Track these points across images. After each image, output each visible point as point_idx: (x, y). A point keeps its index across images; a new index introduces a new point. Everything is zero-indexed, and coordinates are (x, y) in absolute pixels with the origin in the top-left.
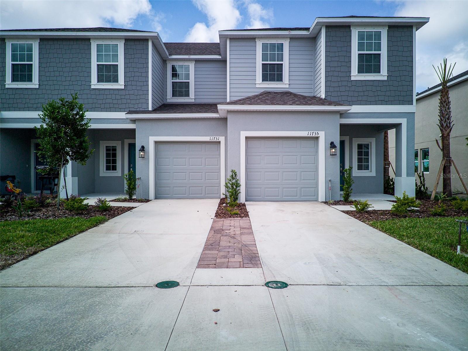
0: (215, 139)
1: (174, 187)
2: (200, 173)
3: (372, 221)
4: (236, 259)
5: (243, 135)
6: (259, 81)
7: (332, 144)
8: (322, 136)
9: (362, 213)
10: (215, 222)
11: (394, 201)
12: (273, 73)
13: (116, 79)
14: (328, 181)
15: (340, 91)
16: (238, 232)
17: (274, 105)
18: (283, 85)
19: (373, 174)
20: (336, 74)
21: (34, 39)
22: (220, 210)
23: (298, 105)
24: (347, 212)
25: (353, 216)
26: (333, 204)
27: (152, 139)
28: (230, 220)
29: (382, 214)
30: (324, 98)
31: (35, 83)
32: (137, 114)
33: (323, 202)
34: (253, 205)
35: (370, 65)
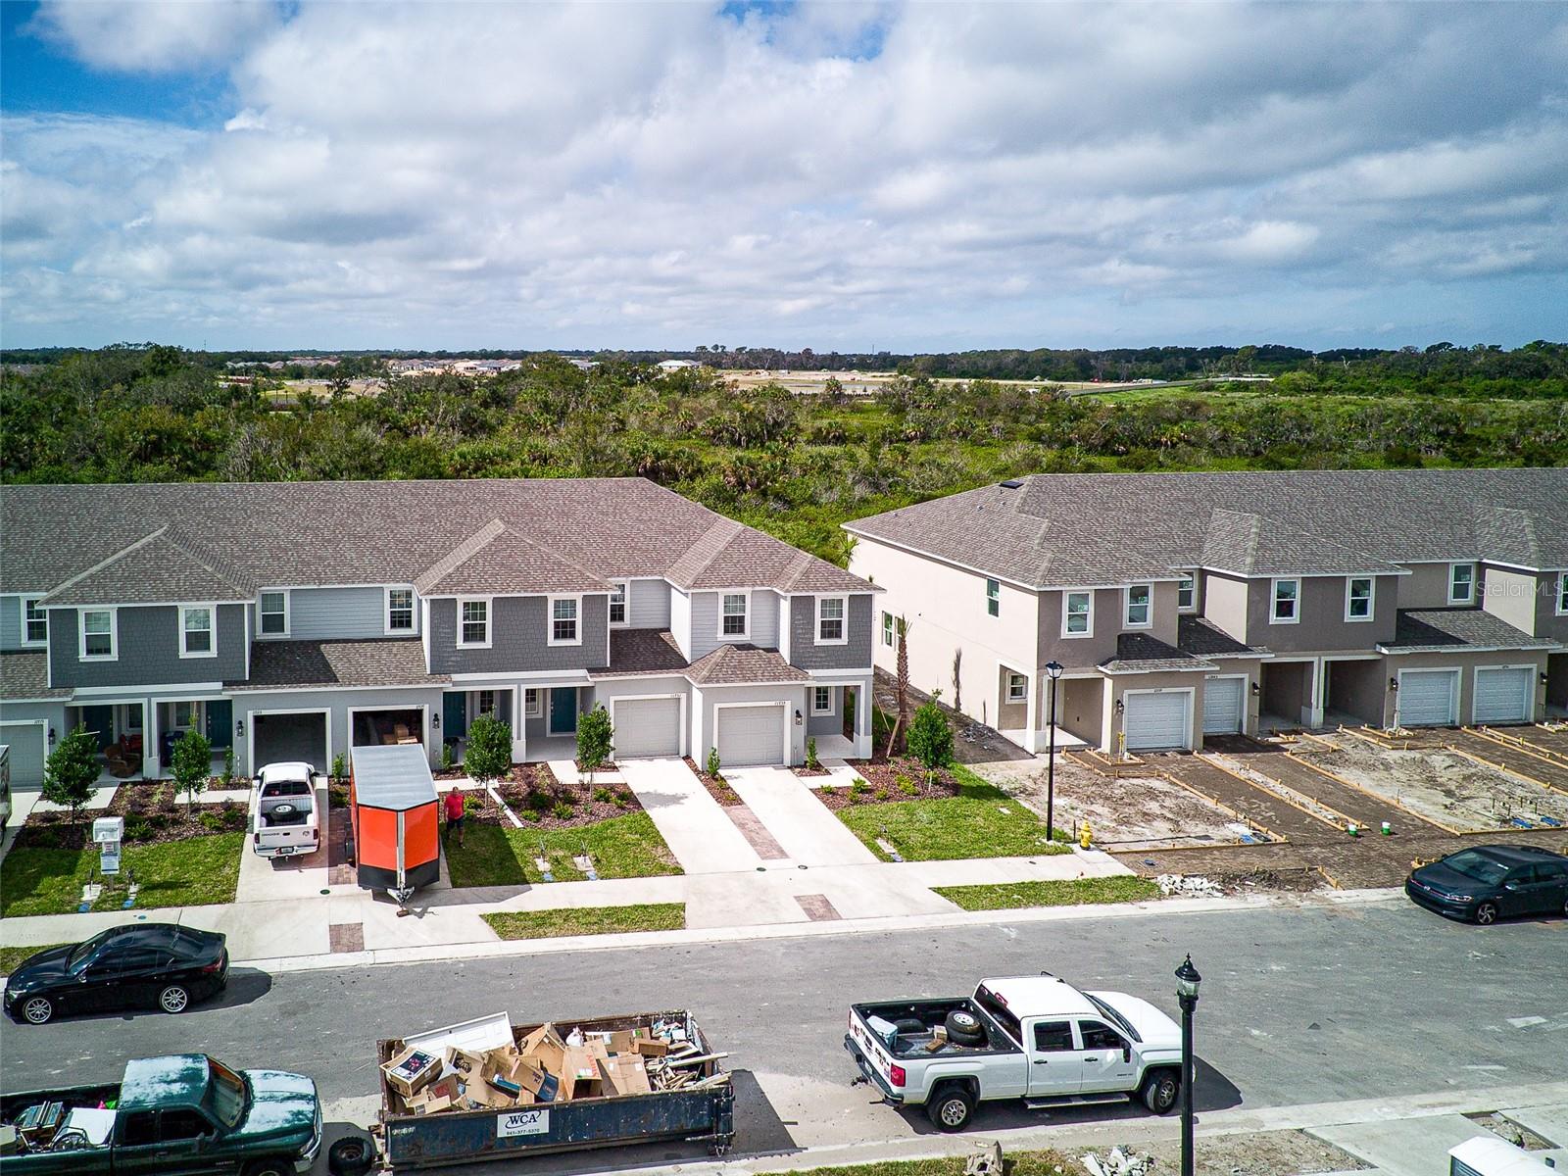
0: (677, 697)
3: (834, 808)
4: (775, 853)
5: (717, 706)
6: (721, 635)
7: (797, 712)
8: (788, 705)
9: (828, 795)
10: (726, 812)
11: (852, 760)
12: (734, 625)
13: (572, 635)
14: (794, 748)
15: (804, 658)
16: (755, 827)
17: (746, 681)
18: (744, 638)
19: (832, 713)
20: (800, 640)
21: (488, 598)
22: (709, 789)
23: (768, 680)
24: (814, 791)
25: (821, 799)
26: (801, 774)
27: (612, 699)
28: (735, 810)
29: (842, 796)
30: (789, 663)
31: (488, 644)
32: (601, 676)
33: (789, 768)
34: (730, 777)
35: (831, 630)
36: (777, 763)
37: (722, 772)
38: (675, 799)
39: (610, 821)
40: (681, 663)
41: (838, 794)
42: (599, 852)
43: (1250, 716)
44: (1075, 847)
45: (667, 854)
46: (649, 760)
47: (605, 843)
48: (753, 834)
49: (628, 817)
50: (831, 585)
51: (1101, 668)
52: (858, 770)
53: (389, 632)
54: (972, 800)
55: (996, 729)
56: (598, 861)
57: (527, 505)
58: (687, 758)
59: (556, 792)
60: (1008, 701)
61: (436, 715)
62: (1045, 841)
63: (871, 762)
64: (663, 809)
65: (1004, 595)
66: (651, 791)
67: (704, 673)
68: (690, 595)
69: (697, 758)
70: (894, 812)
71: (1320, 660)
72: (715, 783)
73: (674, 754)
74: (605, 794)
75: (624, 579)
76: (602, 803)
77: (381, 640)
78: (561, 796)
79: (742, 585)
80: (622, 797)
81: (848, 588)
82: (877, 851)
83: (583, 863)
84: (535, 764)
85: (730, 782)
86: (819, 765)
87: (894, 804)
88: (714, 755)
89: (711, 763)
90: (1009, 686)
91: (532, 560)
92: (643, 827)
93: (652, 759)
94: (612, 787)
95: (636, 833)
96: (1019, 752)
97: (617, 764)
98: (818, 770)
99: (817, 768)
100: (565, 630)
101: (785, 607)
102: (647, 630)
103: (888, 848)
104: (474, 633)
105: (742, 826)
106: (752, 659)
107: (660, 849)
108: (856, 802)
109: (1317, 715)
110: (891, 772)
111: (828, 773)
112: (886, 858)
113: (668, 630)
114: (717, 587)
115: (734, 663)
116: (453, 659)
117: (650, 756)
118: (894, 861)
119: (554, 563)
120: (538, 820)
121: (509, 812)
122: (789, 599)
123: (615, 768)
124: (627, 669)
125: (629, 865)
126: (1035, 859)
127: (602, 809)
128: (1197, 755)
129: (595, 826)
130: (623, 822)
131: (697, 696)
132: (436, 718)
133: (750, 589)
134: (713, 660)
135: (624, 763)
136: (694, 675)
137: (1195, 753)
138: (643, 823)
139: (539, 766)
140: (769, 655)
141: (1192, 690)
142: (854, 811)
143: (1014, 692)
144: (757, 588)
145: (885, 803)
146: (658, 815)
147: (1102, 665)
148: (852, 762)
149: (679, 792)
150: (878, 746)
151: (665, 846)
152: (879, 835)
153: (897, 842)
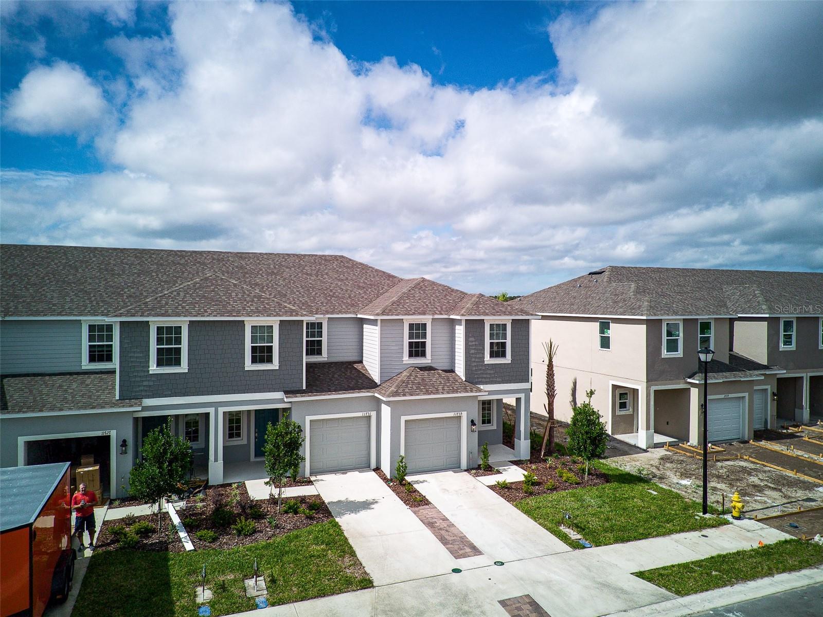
0: (368, 414)
3: (513, 501)
4: (468, 550)
5: (403, 419)
6: (406, 358)
7: (472, 421)
8: (464, 415)
9: (504, 490)
10: (415, 513)
11: (515, 461)
12: (417, 350)
13: (270, 360)
14: (469, 453)
15: (477, 373)
16: (444, 525)
17: (429, 394)
18: (427, 361)
19: (495, 427)
20: (473, 360)
21: (183, 322)
22: (398, 494)
23: (448, 393)
24: (492, 488)
25: (499, 493)
26: (476, 475)
27: (308, 419)
28: (423, 510)
29: (517, 489)
30: (464, 379)
31: (184, 367)
32: (296, 397)
33: (465, 471)
34: (417, 482)
35: (498, 350)
36: (455, 467)
37: (409, 479)
38: (366, 505)
39: (295, 533)
40: (372, 385)
41: (512, 489)
42: (276, 571)
43: (772, 416)
44: (728, 517)
45: (354, 565)
46: (343, 473)
47: (285, 559)
48: (443, 532)
49: (316, 527)
50: (498, 312)
51: (689, 380)
52: (523, 468)
53: (86, 365)
54: (623, 485)
55: (611, 434)
56: (273, 581)
57: (242, 267)
58: (377, 469)
59: (243, 508)
60: (618, 413)
61: (124, 441)
62: (701, 514)
63: (531, 462)
64: (353, 515)
65: (615, 330)
66: (343, 499)
67: (392, 389)
68: (379, 323)
69: (386, 468)
70: (565, 499)
71: (807, 376)
72: (402, 488)
73: (364, 466)
74: (293, 506)
75: (322, 316)
76: (290, 515)
77: (78, 374)
78: (248, 511)
79: (424, 313)
80: (312, 507)
81: (510, 314)
82: (564, 538)
83: (256, 586)
84: (230, 485)
85: (416, 486)
86: (491, 467)
87: (564, 493)
88: (402, 463)
89: (398, 470)
90: (618, 401)
91: (234, 294)
92: (331, 535)
93: (346, 473)
94: (303, 499)
95: (322, 543)
96: (635, 449)
97: (313, 478)
98: (491, 471)
99: (489, 469)
100: (262, 354)
101: (460, 331)
102: (342, 362)
103: (574, 535)
104: (169, 357)
105: (430, 525)
106: (434, 378)
107: (346, 559)
108: (531, 494)
109: (806, 413)
110: (549, 468)
111: (499, 472)
112: (576, 545)
113: (361, 362)
114: (402, 315)
115: (418, 380)
116: (145, 383)
117: (344, 470)
118: (584, 547)
119: (255, 296)
120: (214, 540)
121: (183, 534)
122: (463, 323)
123: (310, 482)
124: (321, 391)
125: (309, 582)
126: (704, 532)
127: (288, 521)
128: (753, 443)
129: (278, 540)
130: (310, 533)
131: (386, 411)
132: (124, 443)
133: (431, 317)
134: (400, 379)
135: (319, 477)
136: (383, 392)
137: (751, 442)
138: (331, 531)
139: (234, 486)
140: (448, 374)
141: (746, 395)
142: (532, 502)
143: (623, 406)
144: (436, 316)
145: (555, 492)
146: (347, 522)
147: (689, 378)
148: (517, 463)
149: (370, 498)
150: (535, 449)
151: (353, 554)
152: (559, 523)
153: (579, 528)
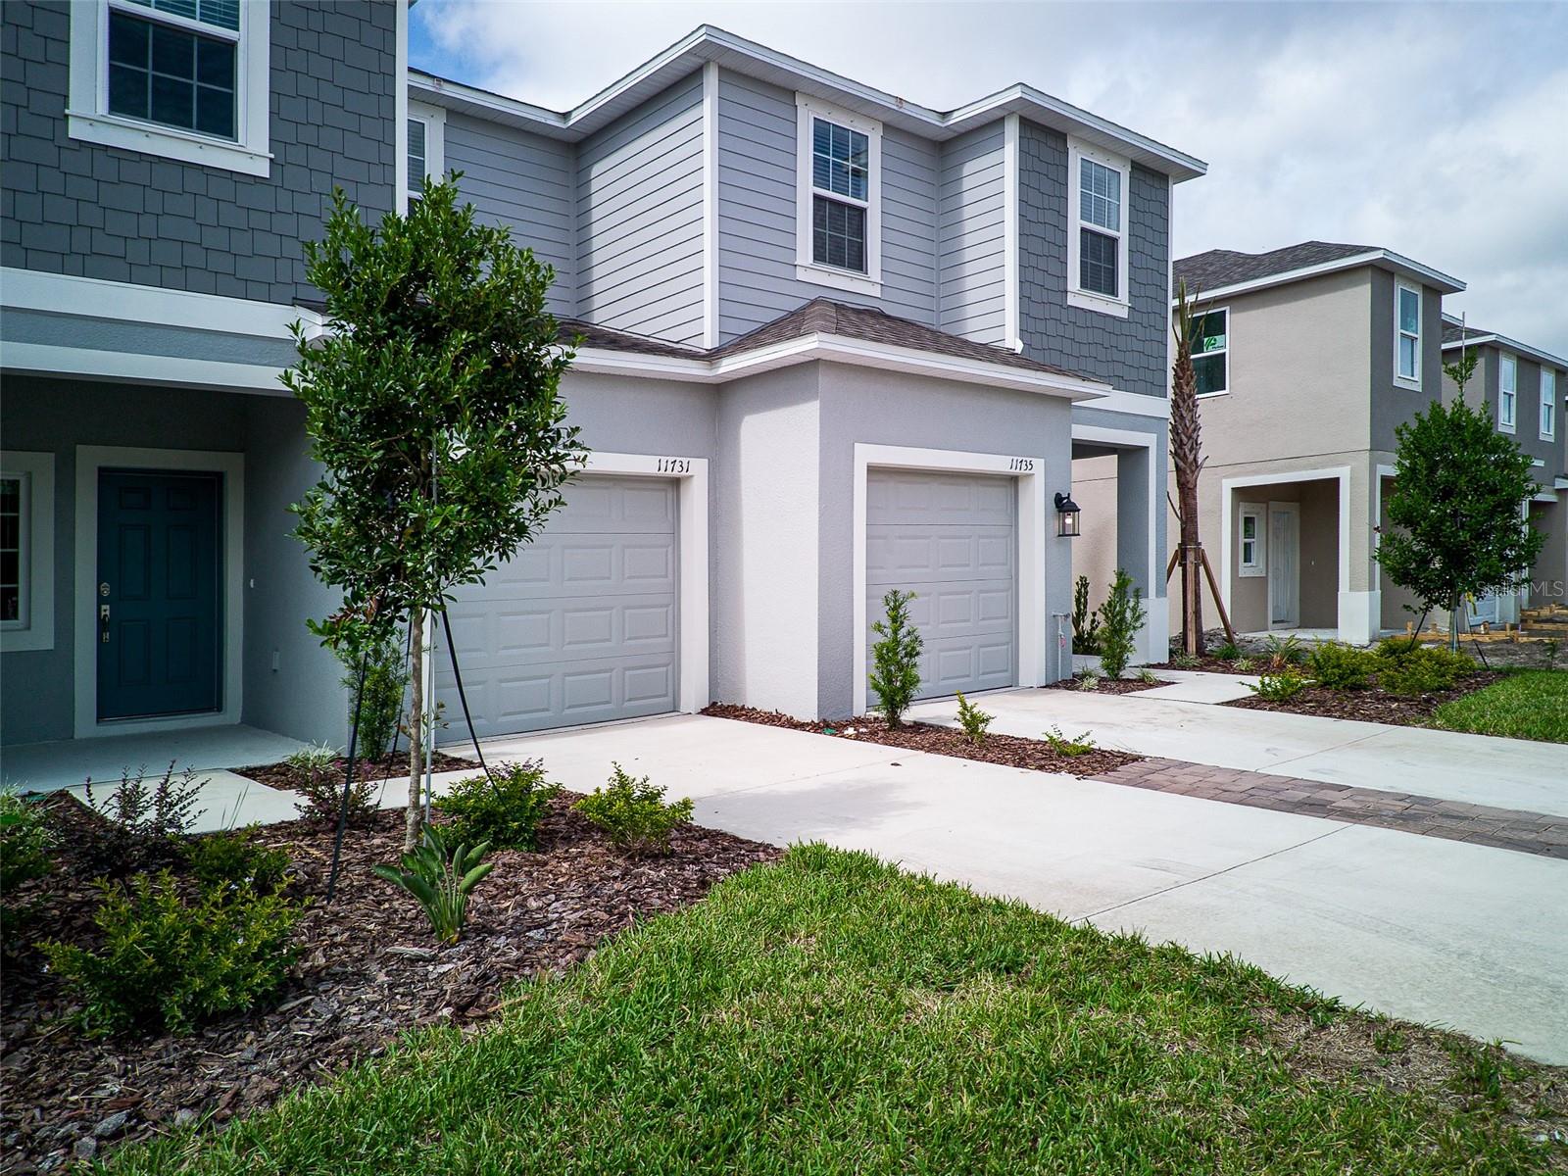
0: (678, 467)
1: (501, 681)
2: (604, 613)
5: (861, 457)
7: (1059, 501)
8: (1039, 472)
12: (837, 235)
20: (1040, 280)
30: (1017, 348)
33: (1047, 688)
36: (1002, 681)
111: (1160, 682)
122: (1014, 132)
